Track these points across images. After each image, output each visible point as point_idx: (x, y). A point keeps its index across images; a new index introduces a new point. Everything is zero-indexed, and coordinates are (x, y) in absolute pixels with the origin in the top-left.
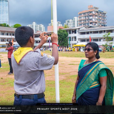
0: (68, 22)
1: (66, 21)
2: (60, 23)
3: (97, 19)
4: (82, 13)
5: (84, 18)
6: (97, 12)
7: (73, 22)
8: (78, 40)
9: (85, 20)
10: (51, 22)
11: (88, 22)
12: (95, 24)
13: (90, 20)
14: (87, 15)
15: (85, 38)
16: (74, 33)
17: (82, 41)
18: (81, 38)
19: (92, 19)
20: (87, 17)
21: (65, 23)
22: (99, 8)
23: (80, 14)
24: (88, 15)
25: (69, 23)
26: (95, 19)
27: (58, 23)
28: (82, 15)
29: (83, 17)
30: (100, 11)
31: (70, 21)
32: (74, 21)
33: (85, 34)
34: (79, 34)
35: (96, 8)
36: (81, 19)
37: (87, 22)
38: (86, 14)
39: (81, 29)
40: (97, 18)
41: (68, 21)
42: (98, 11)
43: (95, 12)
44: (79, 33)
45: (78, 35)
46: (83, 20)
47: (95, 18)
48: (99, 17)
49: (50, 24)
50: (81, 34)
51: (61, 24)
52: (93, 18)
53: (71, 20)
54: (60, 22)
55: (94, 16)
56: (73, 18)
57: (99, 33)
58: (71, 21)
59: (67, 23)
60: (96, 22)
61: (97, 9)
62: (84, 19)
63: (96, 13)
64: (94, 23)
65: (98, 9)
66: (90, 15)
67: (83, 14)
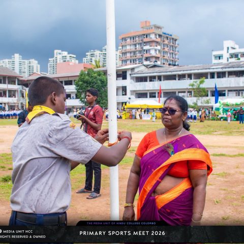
0: (92, 55)
1: (87, 54)
2: (73, 57)
3: (159, 51)
4: (128, 37)
5: (133, 48)
6: (160, 36)
7: (102, 56)
8: (131, 95)
9: (134, 52)
10: (55, 56)
11: (142, 56)
12: (156, 62)
13: (145, 52)
14: (138, 42)
15: (147, 89)
16: (121, 78)
17: (139, 97)
18: (138, 89)
19: (149, 50)
20: (137, 46)
21: (85, 57)
22: (163, 27)
23: (122, 38)
24: (141, 42)
25: (93, 58)
26: (156, 50)
27: (70, 57)
28: (129, 40)
29: (130, 45)
30: (165, 34)
31: (95, 53)
32: (104, 55)
33: (147, 81)
34: (133, 82)
35: (159, 28)
36: (124, 49)
37: (138, 55)
38: (137, 39)
39: (136, 70)
40: (159, 47)
41: (92, 53)
42: (161, 34)
43: (156, 35)
44: (132, 78)
45: (131, 83)
46: (131, 53)
47: (156, 48)
48: (164, 46)
49: (52, 59)
50: (136, 82)
51: (76, 59)
52: (152, 47)
53: (97, 53)
54: (75, 56)
55: (154, 44)
56: (103, 48)
57: (177, 79)
58: (98, 55)
59: (89, 57)
60: (158, 58)
61: (160, 30)
62: (132, 50)
63: (157, 37)
64: (154, 60)
65: (161, 28)
66: (145, 43)
67: (131, 38)
